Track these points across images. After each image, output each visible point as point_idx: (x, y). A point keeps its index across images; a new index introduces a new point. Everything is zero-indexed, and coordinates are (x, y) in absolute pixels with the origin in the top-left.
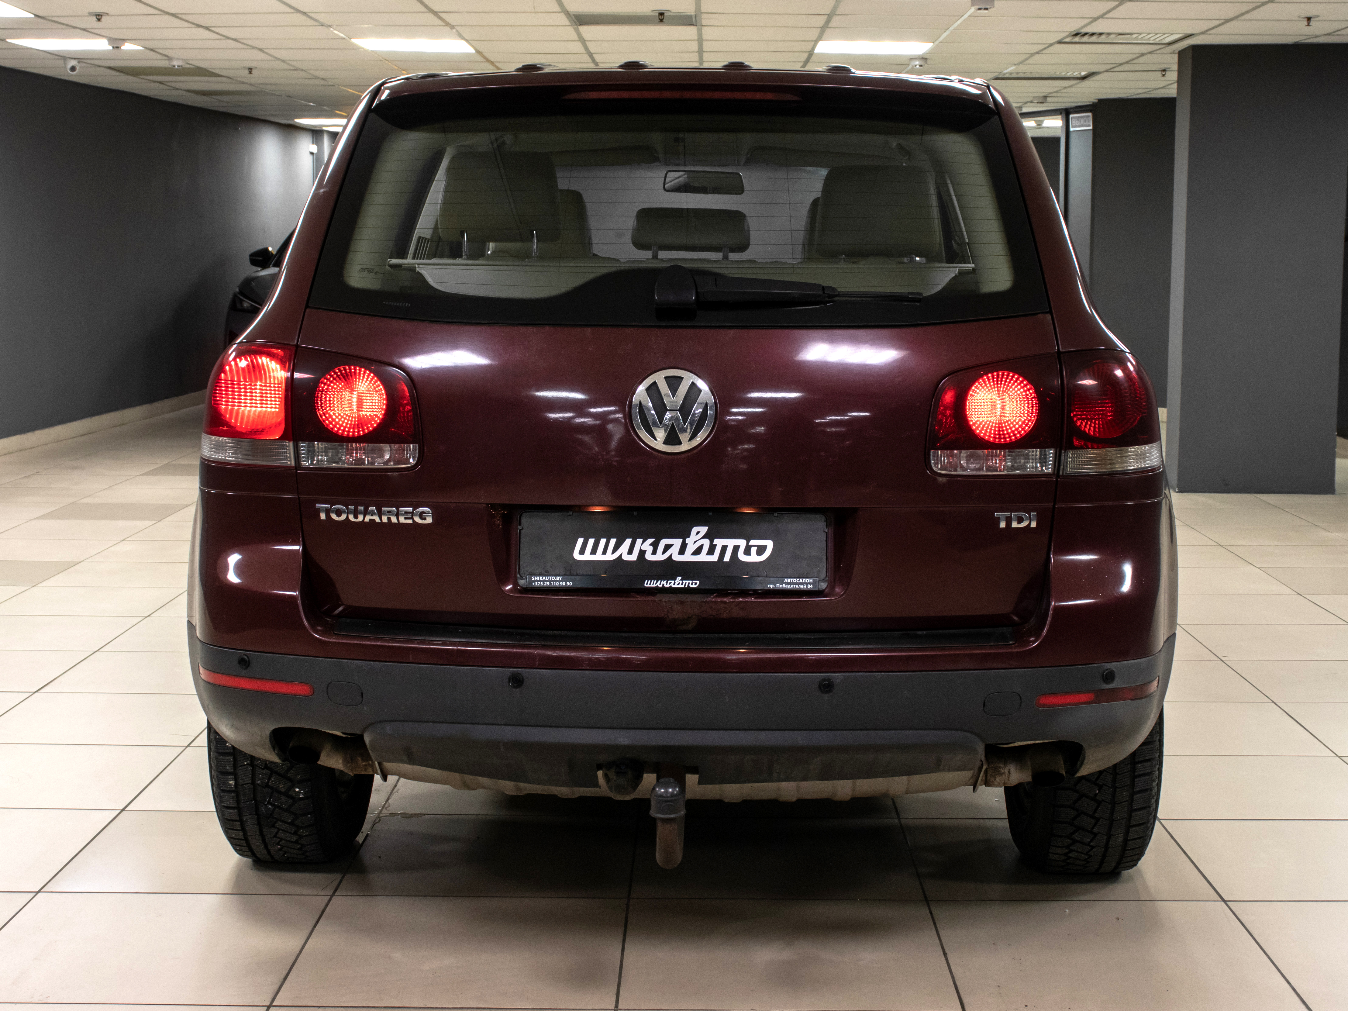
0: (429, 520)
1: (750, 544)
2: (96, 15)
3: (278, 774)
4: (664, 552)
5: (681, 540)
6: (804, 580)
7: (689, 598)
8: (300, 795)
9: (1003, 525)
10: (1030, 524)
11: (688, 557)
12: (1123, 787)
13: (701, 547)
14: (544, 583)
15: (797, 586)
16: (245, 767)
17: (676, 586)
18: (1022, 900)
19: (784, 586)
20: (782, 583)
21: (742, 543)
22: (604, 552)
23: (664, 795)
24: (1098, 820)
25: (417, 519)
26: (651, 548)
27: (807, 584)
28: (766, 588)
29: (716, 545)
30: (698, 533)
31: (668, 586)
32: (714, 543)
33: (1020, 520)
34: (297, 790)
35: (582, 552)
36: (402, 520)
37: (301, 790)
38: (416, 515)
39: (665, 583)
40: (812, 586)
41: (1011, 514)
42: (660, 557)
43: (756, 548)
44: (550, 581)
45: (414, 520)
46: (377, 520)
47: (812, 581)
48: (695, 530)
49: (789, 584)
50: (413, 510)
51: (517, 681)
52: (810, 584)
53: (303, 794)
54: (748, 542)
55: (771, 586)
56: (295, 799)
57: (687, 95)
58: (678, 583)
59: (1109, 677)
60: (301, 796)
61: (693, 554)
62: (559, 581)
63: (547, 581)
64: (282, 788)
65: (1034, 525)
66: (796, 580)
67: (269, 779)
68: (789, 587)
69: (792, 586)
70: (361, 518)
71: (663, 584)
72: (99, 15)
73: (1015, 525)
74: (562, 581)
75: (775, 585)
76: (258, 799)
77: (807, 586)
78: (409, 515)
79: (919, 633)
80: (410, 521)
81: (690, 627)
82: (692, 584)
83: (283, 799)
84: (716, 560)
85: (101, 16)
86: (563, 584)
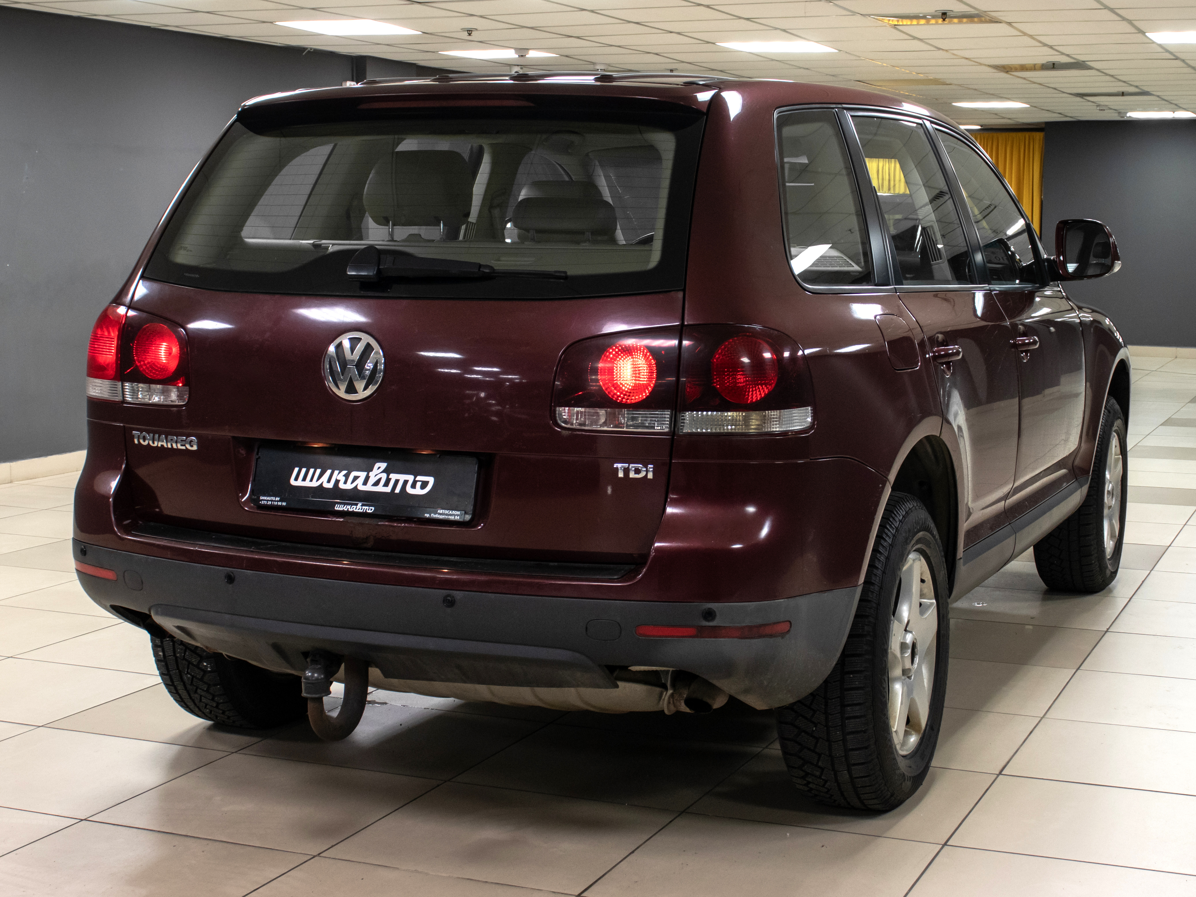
0: (195, 448)
1: (416, 479)
2: (468, 31)
3: (190, 650)
4: (352, 482)
5: (366, 473)
6: (453, 512)
7: (367, 521)
8: (207, 669)
9: (621, 475)
10: (647, 475)
11: (369, 488)
12: (836, 727)
13: (380, 479)
14: (267, 502)
15: (447, 517)
16: (167, 642)
17: (357, 510)
18: (766, 822)
19: (437, 516)
20: (436, 513)
21: (410, 478)
22: (311, 480)
23: (310, 678)
24: (819, 755)
25: (188, 447)
26: (344, 478)
27: (455, 515)
28: (423, 517)
29: (391, 479)
30: (379, 468)
31: (351, 510)
32: (390, 477)
33: (637, 471)
34: (205, 664)
35: (296, 479)
36: (180, 447)
37: (208, 664)
38: (187, 443)
39: (350, 508)
40: (458, 518)
41: (629, 466)
42: (349, 486)
43: (421, 483)
44: (272, 501)
45: (186, 447)
46: (165, 446)
47: (459, 513)
48: (377, 465)
49: (441, 514)
50: (186, 439)
51: (230, 579)
52: (458, 515)
53: (210, 668)
54: (415, 478)
55: (427, 515)
56: (205, 671)
57: (444, 104)
58: (359, 508)
59: (709, 615)
60: (209, 669)
61: (373, 485)
62: (278, 501)
63: (269, 501)
64: (195, 661)
65: (650, 476)
66: (447, 512)
67: (185, 654)
68: (441, 517)
69: (443, 517)
70: (156, 444)
71: (348, 509)
72: (470, 31)
73: (632, 475)
74: (280, 501)
75: (430, 515)
76: (180, 669)
77: (455, 517)
78: (183, 443)
79: (552, 564)
80: (184, 448)
81: (370, 545)
82: (369, 510)
83: (197, 671)
84: (389, 491)
85: (472, 31)
86: (280, 503)
